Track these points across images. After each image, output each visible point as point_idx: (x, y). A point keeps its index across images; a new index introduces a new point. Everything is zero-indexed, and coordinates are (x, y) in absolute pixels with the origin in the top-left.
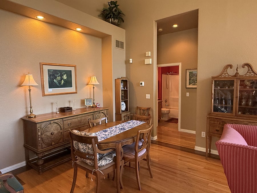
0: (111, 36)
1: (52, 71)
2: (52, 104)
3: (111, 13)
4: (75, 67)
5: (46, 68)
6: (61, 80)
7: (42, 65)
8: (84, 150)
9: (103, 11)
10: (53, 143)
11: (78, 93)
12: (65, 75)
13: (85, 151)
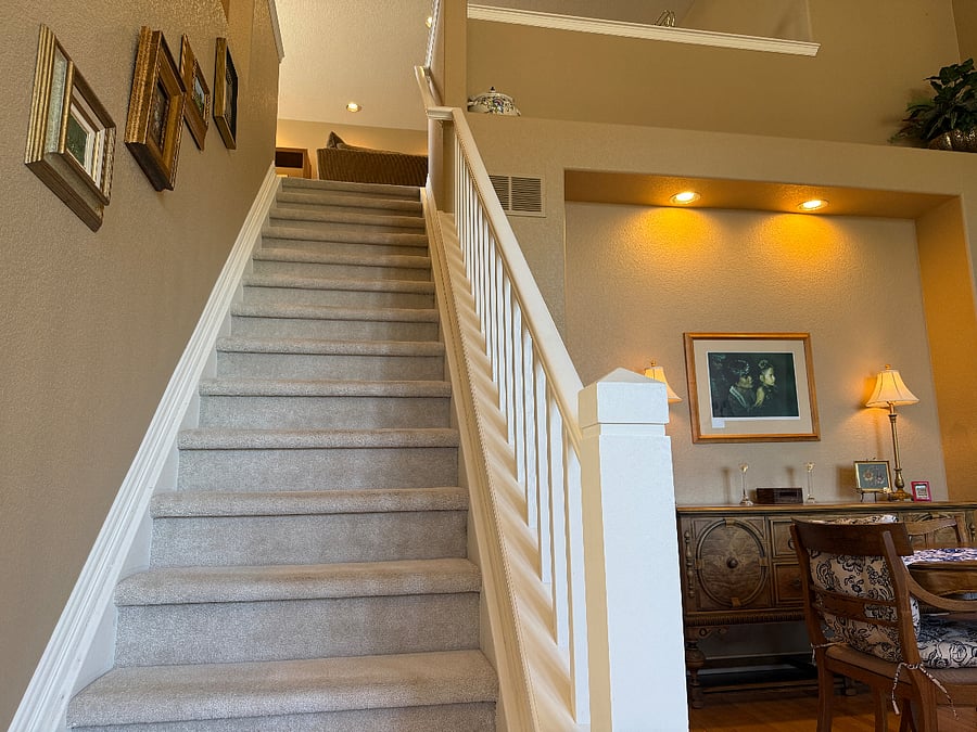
0: (957, 197)
1: (724, 357)
2: (726, 472)
3: (949, 111)
4: (804, 339)
5: (702, 350)
6: (755, 390)
7: (689, 340)
8: (857, 589)
9: (912, 116)
10: (736, 602)
11: (822, 437)
12: (769, 371)
13: (860, 590)
